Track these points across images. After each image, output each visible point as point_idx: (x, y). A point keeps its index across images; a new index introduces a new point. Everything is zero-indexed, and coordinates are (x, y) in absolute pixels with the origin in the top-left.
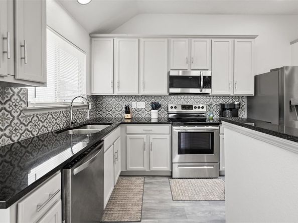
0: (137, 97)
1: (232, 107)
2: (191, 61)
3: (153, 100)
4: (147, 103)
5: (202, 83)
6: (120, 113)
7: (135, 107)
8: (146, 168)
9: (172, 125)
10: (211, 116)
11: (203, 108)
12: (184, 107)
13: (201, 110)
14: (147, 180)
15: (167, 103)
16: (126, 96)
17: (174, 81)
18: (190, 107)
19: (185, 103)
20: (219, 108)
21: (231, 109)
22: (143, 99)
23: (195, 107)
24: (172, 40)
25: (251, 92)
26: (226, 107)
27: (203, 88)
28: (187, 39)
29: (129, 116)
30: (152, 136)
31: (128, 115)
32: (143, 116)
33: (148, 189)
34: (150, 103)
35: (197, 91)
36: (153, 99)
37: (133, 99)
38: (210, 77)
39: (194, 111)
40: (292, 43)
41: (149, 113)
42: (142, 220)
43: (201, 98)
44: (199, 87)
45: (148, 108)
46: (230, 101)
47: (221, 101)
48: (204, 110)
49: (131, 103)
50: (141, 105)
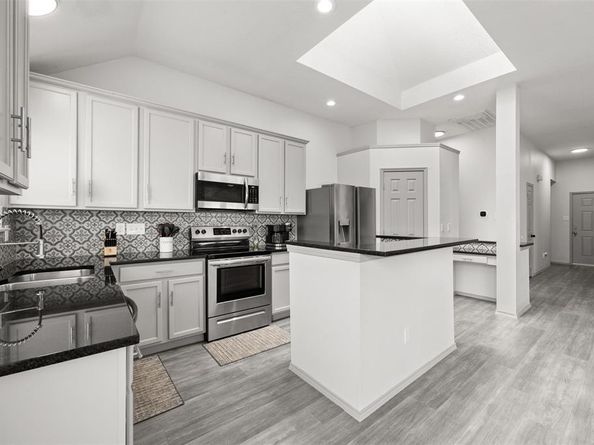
0: (127, 215)
1: (283, 229)
2: (230, 160)
3: (162, 220)
4: (149, 225)
5: (247, 195)
6: (85, 245)
7: (123, 234)
8: (162, 339)
9: (207, 259)
10: (256, 242)
11: (245, 231)
12: (217, 231)
13: (242, 235)
14: (164, 357)
15: (187, 225)
16: (100, 211)
17: (204, 190)
18: (227, 231)
19: (219, 226)
20: (265, 232)
21: (281, 232)
22: (141, 218)
23: (234, 231)
24: (201, 122)
25: (302, 210)
26: (275, 230)
27: (249, 202)
28: (224, 127)
29: (113, 250)
30: (172, 281)
31: (112, 248)
32: (141, 250)
33: (173, 367)
34: (154, 225)
35: (240, 206)
36: (162, 218)
37: (119, 218)
38: (257, 188)
39: (233, 235)
40: (338, 155)
41: (154, 243)
42: (186, 402)
43: (242, 218)
44: (242, 200)
45: (151, 234)
46: (279, 222)
47: (268, 222)
48: (247, 234)
49: (114, 225)
50: (136, 229)
